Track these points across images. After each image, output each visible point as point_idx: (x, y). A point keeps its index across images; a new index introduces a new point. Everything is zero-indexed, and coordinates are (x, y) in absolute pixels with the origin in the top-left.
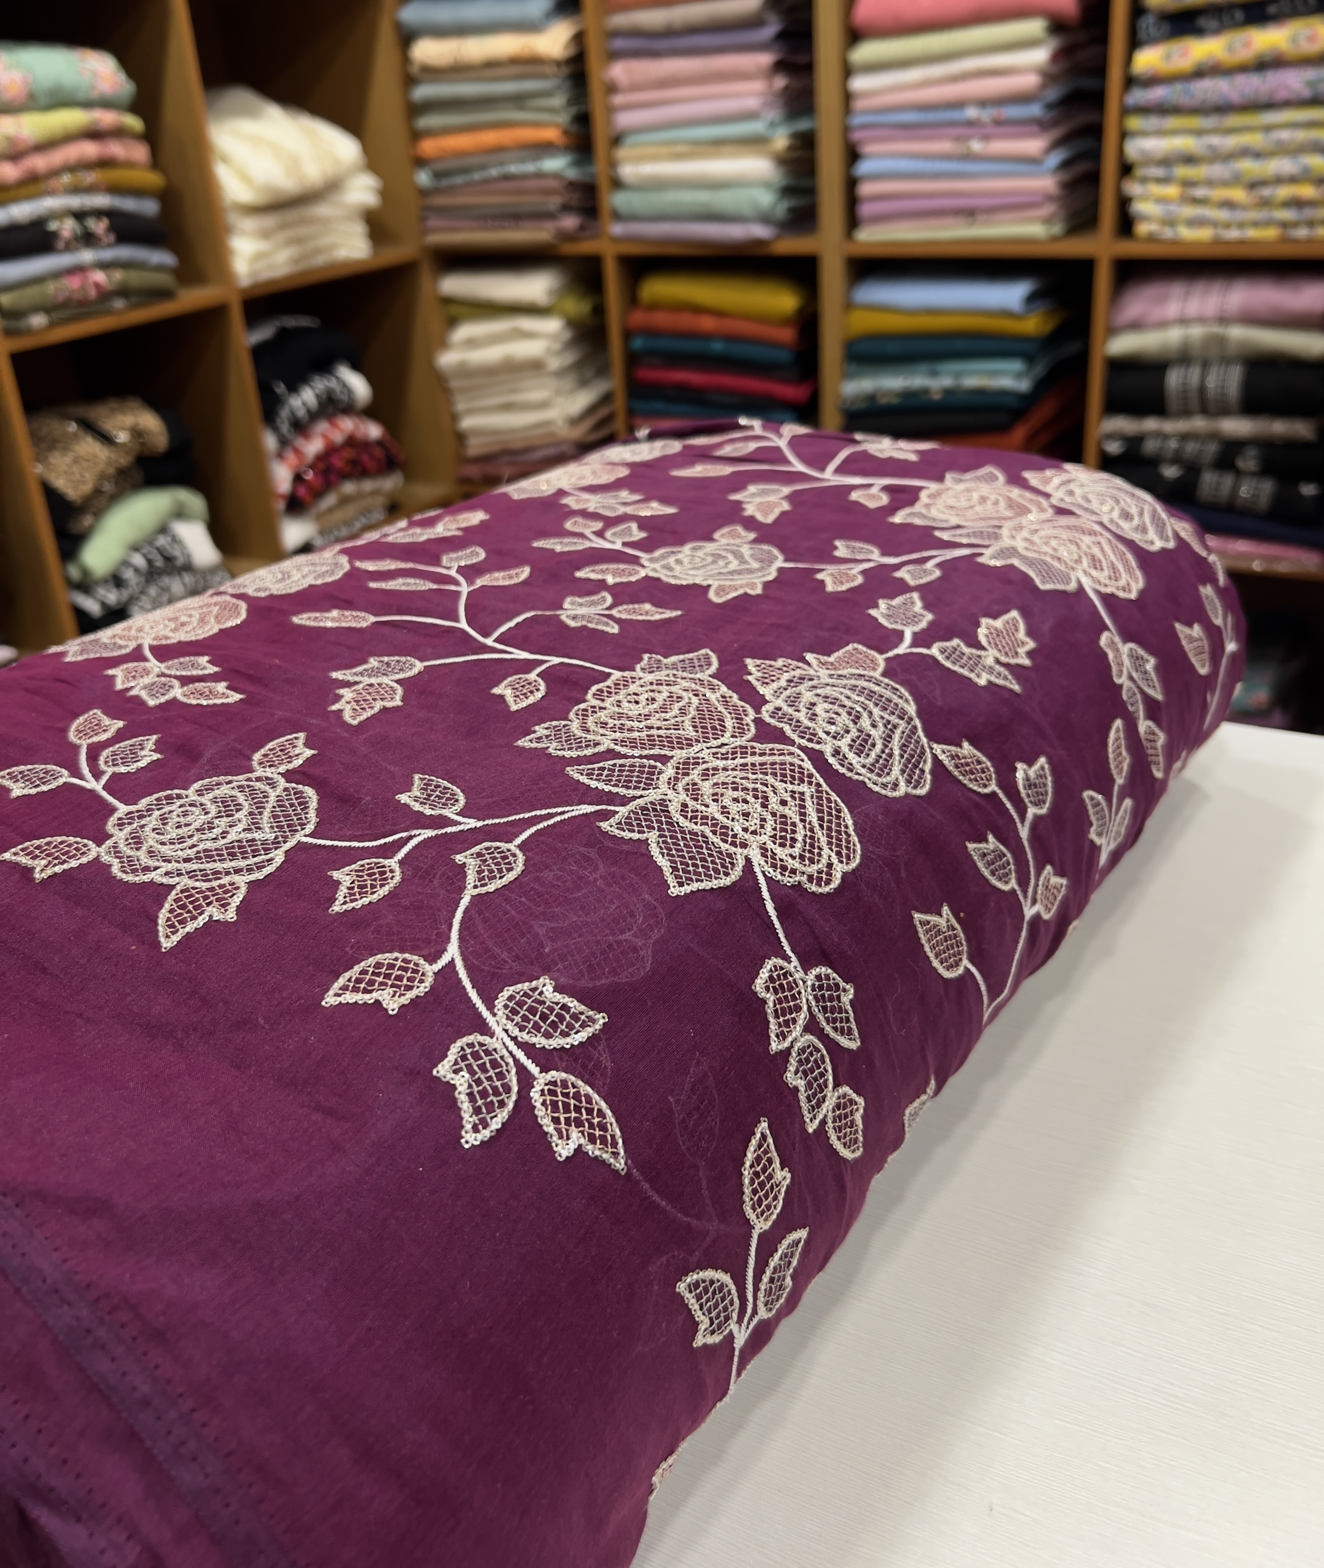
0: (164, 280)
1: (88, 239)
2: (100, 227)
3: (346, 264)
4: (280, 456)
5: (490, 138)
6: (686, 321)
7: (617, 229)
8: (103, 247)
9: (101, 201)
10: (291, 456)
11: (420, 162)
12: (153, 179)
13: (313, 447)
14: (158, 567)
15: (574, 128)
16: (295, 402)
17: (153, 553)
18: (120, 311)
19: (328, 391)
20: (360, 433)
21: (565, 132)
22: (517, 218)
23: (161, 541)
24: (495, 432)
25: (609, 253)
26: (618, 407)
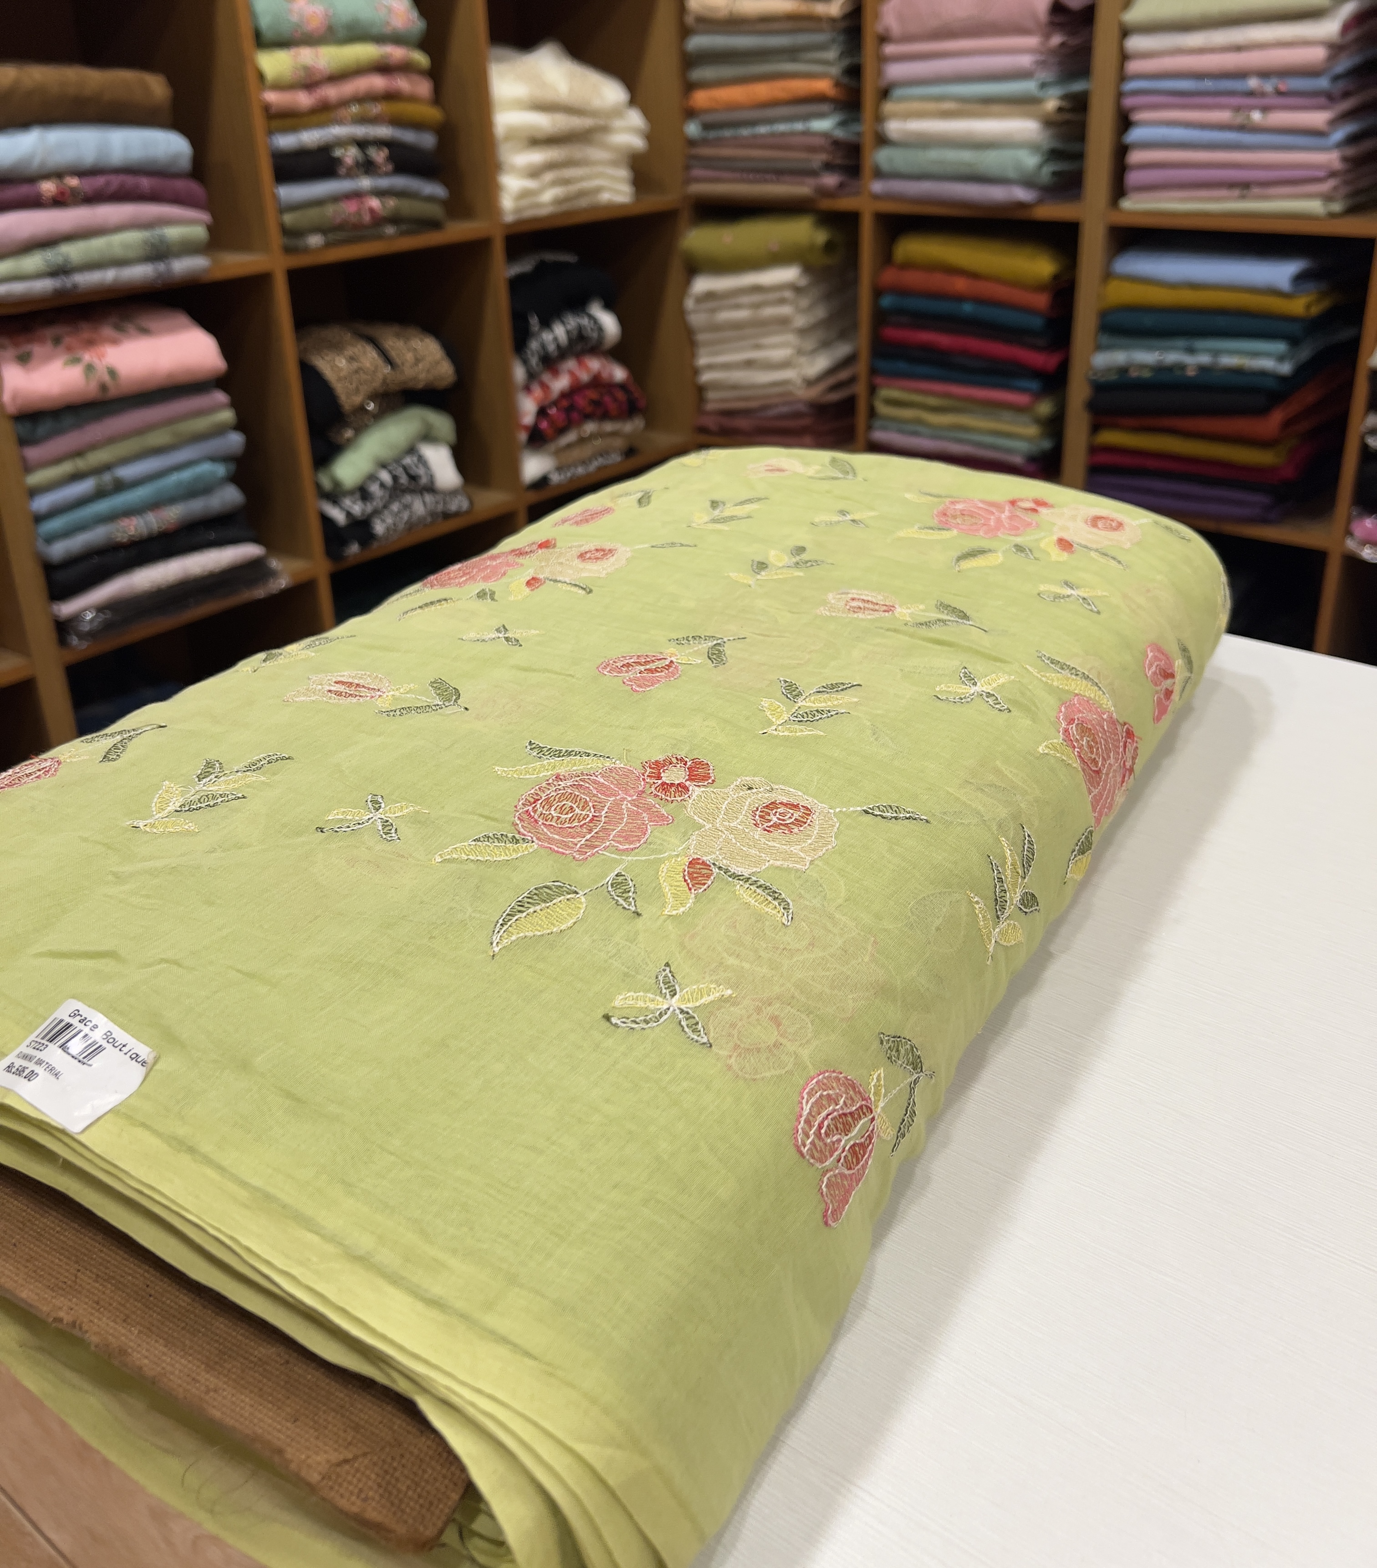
0: (434, 210)
1: (368, 167)
2: (379, 156)
3: (609, 207)
4: (527, 389)
5: (762, 91)
6: (937, 281)
7: (877, 187)
8: (380, 175)
9: (384, 131)
10: (538, 391)
11: (690, 113)
12: (433, 114)
13: (560, 384)
14: (402, 484)
15: (845, 80)
16: (547, 337)
17: (400, 472)
18: (390, 238)
19: (580, 329)
20: (605, 375)
21: (837, 84)
22: (780, 173)
23: (408, 461)
24: (734, 387)
25: (867, 210)
26: (862, 367)
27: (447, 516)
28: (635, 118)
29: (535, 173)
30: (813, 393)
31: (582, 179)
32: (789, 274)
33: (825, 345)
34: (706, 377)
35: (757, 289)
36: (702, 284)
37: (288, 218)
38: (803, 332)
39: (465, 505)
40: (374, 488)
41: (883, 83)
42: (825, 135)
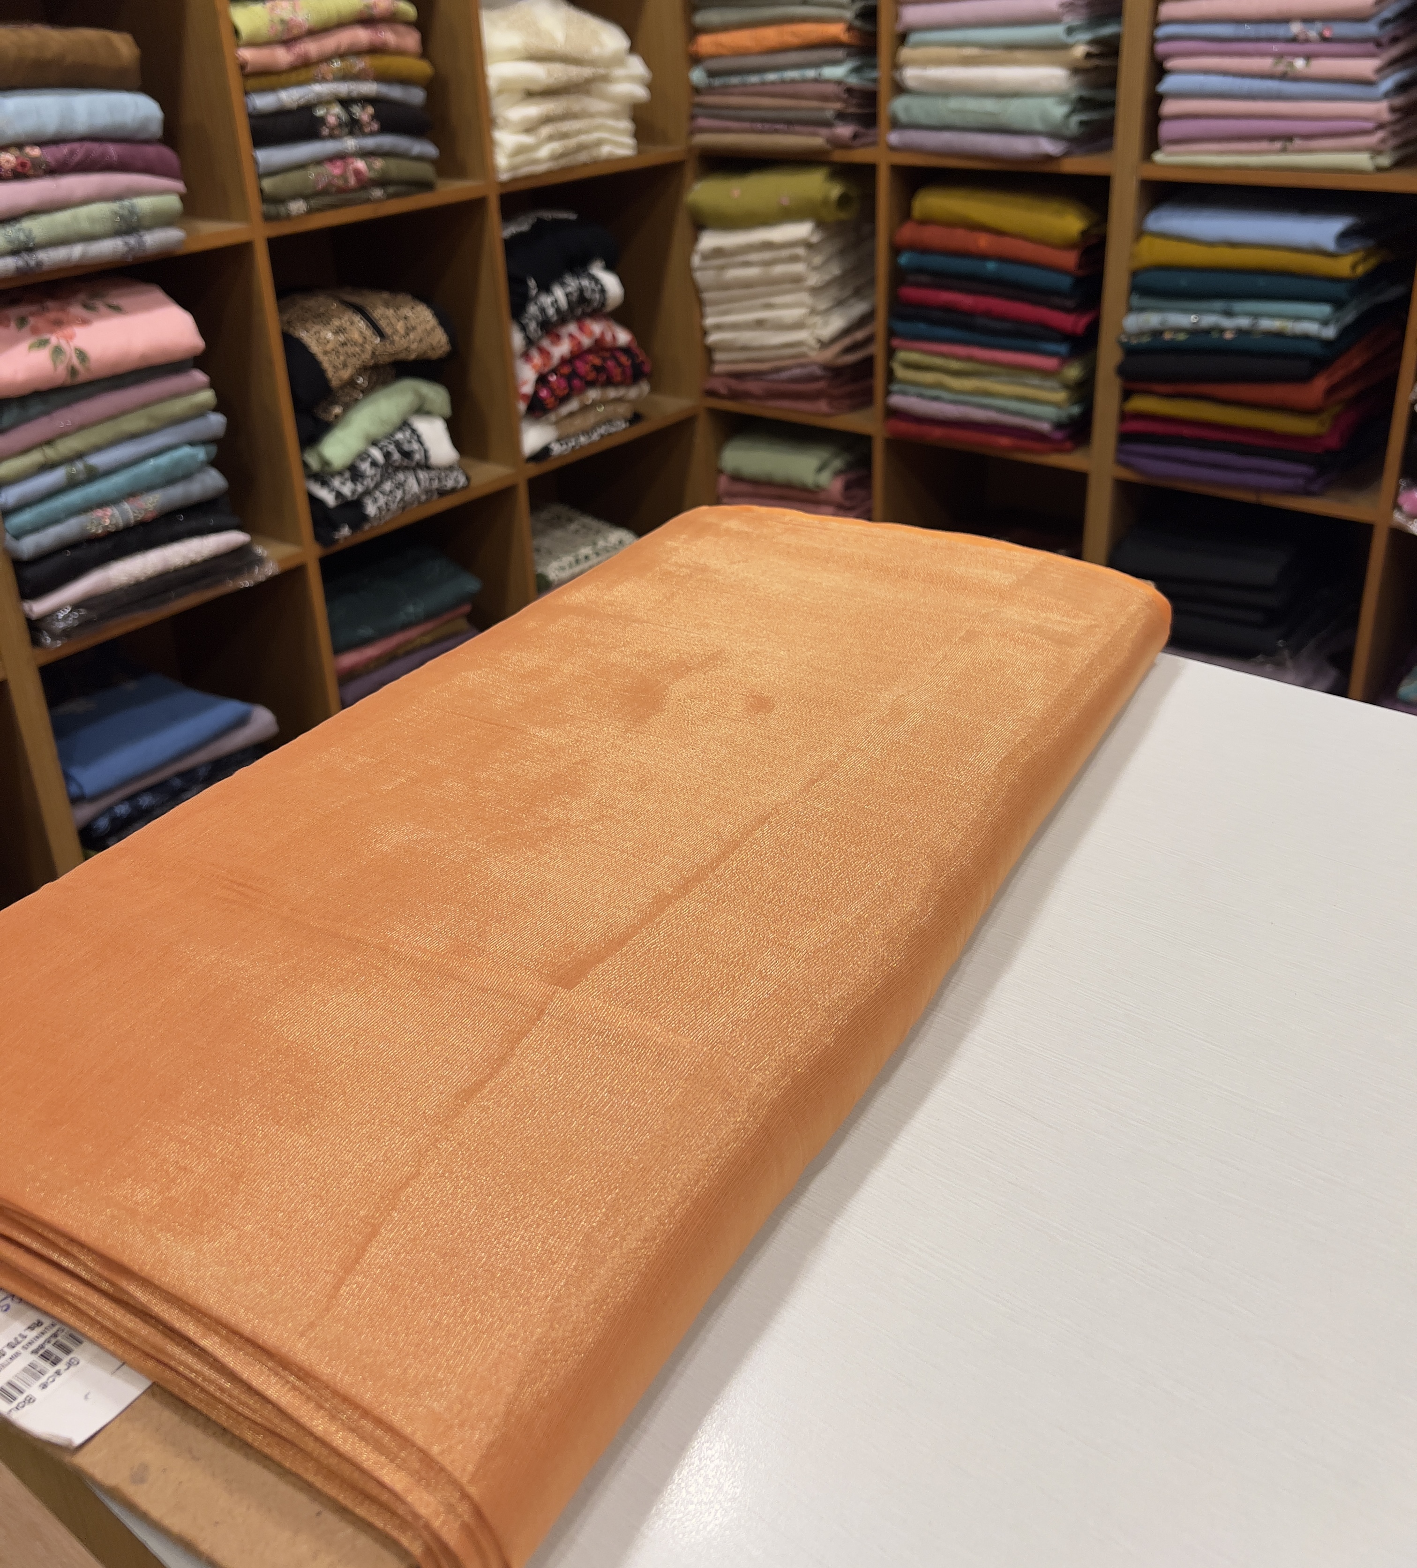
0: (426, 171)
1: (353, 127)
2: (364, 114)
3: (610, 161)
4: (526, 356)
5: (771, 35)
6: (959, 239)
7: (894, 138)
8: (364, 135)
9: (369, 88)
10: (537, 359)
12: (423, 68)
13: (561, 350)
14: (394, 461)
15: (858, 23)
16: (546, 300)
17: (392, 448)
18: (378, 201)
19: (581, 291)
20: (608, 337)
21: (850, 28)
22: (791, 123)
23: (399, 436)
24: (744, 348)
25: (884, 161)
26: (879, 326)
27: (442, 493)
28: (637, 66)
29: (530, 128)
30: (828, 355)
31: (579, 132)
32: (802, 230)
33: (840, 303)
34: (714, 338)
35: (768, 246)
36: (709, 241)
37: (267, 184)
38: (815, 291)
39: (462, 480)
40: (365, 467)
41: (900, 28)
42: (839, 82)
